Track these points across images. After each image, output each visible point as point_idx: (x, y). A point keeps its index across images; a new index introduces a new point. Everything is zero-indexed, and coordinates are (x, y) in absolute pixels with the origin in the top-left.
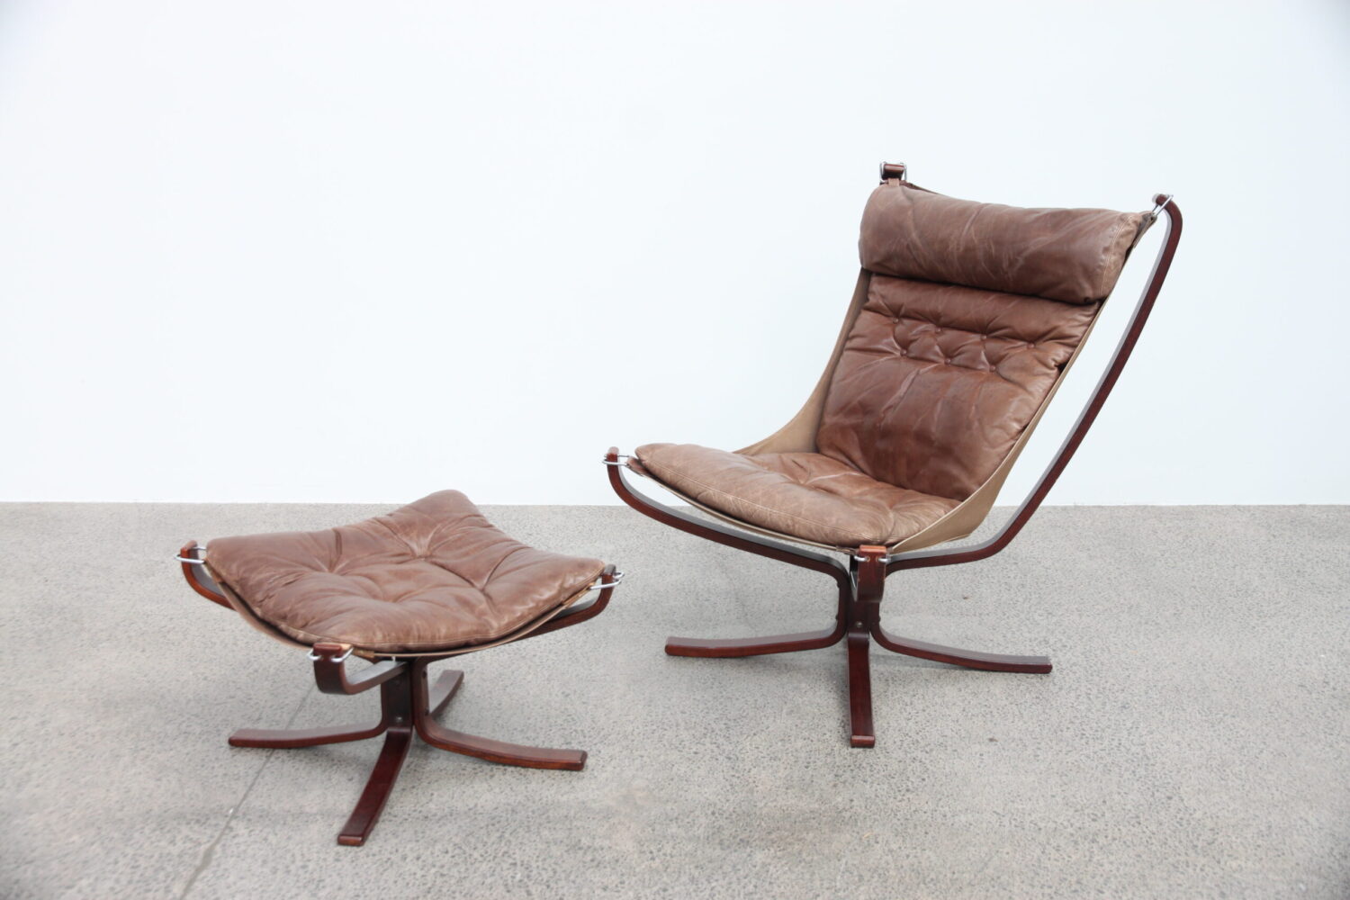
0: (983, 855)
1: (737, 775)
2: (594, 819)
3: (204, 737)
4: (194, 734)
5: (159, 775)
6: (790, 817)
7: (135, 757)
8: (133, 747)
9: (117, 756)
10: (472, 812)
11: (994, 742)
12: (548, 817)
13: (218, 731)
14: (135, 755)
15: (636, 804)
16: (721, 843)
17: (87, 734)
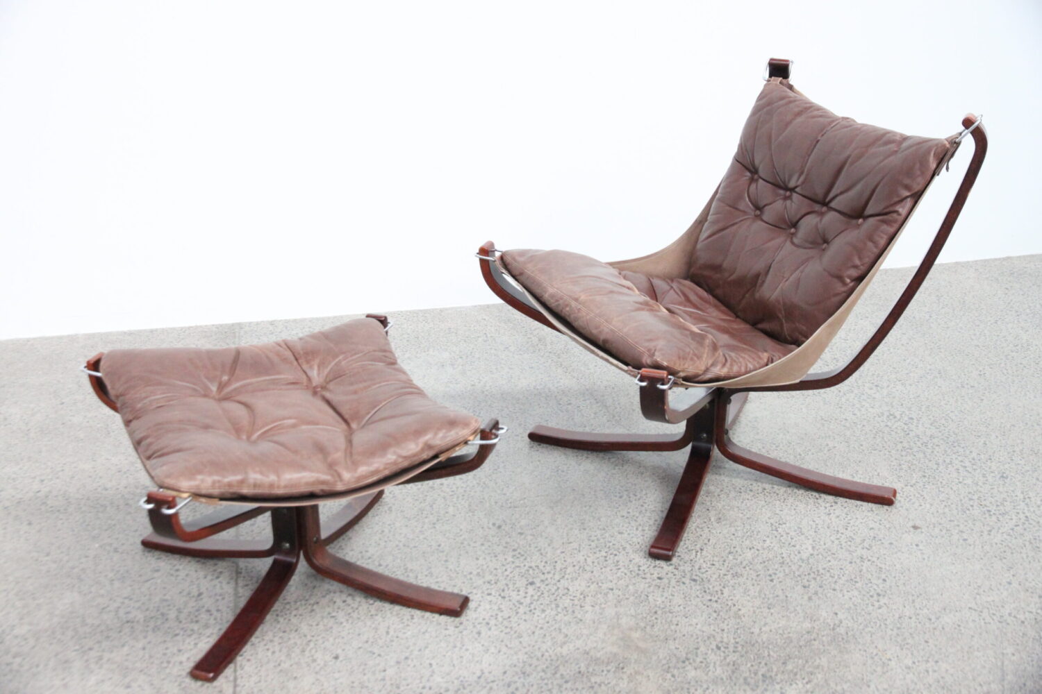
0: (994, 660)
1: (714, 599)
2: (608, 671)
3: (152, 624)
4: (138, 622)
5: (127, 680)
6: (791, 642)
7: (87, 661)
8: (77, 647)
9: (66, 662)
10: (482, 680)
11: (919, 530)
12: (562, 675)
13: (163, 614)
14: (85, 658)
15: (637, 647)
16: (746, 682)
17: (16, 637)
